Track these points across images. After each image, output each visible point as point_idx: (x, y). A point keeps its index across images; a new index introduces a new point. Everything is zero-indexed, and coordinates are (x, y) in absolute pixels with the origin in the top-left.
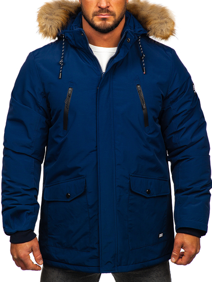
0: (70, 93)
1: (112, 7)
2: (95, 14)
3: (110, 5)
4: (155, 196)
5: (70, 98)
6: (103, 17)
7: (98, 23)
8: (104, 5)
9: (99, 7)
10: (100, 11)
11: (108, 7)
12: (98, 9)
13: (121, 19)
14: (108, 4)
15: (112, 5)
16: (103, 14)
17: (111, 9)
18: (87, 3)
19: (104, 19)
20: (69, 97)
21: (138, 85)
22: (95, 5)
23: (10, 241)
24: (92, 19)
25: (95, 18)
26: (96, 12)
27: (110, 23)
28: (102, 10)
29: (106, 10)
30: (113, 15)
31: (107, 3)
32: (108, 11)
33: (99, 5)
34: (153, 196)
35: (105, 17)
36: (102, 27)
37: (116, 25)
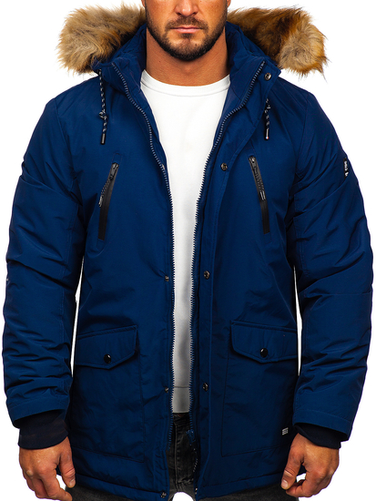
0: (113, 172)
1: (202, 13)
2: (170, 27)
3: (199, 10)
4: (277, 360)
5: (113, 183)
6: (185, 31)
7: (175, 42)
8: (187, 10)
9: (179, 14)
10: (179, 21)
11: (195, 13)
12: (175, 17)
13: (218, 36)
14: (195, 8)
15: (203, 10)
16: (185, 26)
17: (199, 17)
18: (156, 6)
19: (187, 36)
20: (112, 180)
21: (252, 156)
22: (171, 9)
23: (19, 444)
24: (165, 36)
25: (171, 33)
26: (173, 23)
27: (197, 42)
28: (183, 18)
29: (191, 19)
30: (204, 28)
31: (193, 5)
32: (194, 21)
33: (178, 10)
34: (273, 360)
35: (189, 31)
36: (183, 50)
37: (209, 45)
